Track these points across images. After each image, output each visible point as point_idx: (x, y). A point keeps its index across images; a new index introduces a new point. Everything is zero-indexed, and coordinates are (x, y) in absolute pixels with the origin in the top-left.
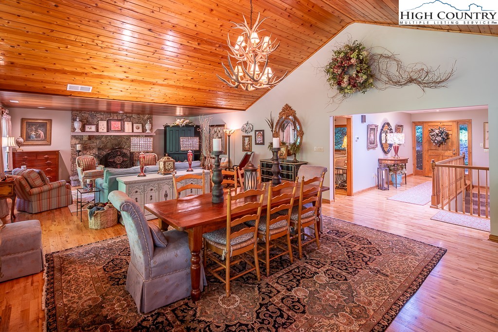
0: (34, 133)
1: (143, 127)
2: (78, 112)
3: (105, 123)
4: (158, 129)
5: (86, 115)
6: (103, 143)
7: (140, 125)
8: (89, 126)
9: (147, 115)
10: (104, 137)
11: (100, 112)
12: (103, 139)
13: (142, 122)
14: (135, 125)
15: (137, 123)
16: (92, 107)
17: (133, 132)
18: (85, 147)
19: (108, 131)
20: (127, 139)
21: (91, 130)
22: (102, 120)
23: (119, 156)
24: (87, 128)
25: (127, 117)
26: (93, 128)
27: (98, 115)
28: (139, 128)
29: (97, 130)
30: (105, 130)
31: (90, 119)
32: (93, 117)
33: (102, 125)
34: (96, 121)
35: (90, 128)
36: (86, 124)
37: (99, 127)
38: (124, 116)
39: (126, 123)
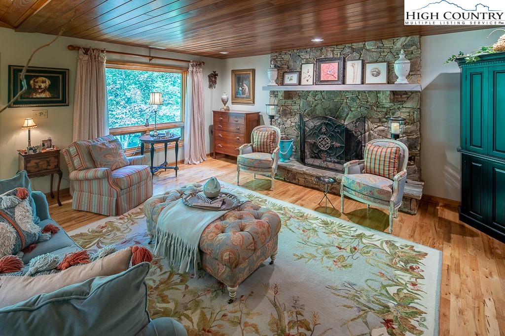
0: (240, 88)
1: (390, 70)
2: (278, 54)
3: (311, 68)
4: (441, 74)
5: (287, 57)
6: (309, 104)
7: (383, 67)
8: (290, 76)
9: (403, 39)
10: (310, 94)
11: (305, 48)
12: (310, 98)
13: (389, 57)
14: (369, 67)
15: (376, 62)
17: (363, 83)
18: (285, 110)
19: (315, 84)
20: (352, 99)
21: (291, 82)
23: (325, 134)
24: (287, 79)
25: (353, 50)
26: (295, 78)
27: (303, 55)
28: (378, 74)
29: (300, 83)
30: (311, 81)
31: (292, 63)
32: (295, 58)
33: (306, 72)
34: (300, 66)
35: (291, 79)
36: (286, 72)
37: (303, 76)
38: (347, 50)
39: (349, 64)
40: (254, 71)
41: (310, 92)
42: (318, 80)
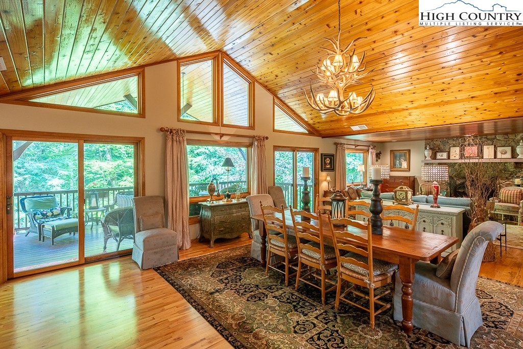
0: (398, 162)
1: (513, 151)
2: (430, 141)
3: (457, 149)
5: (438, 143)
6: (456, 170)
7: (508, 149)
8: (441, 154)
9: (521, 134)
10: (457, 165)
11: (452, 138)
12: (457, 167)
13: (513, 144)
14: (499, 149)
15: (504, 146)
16: (445, 134)
17: (495, 158)
19: (461, 158)
21: (442, 158)
22: (454, 146)
24: (439, 156)
25: (488, 139)
26: (445, 155)
27: (451, 142)
28: (506, 153)
29: (449, 158)
30: (458, 157)
31: (442, 146)
32: (444, 143)
33: (454, 151)
34: (448, 148)
35: (442, 156)
36: (438, 152)
37: (451, 154)
38: (484, 139)
39: (485, 148)
40: (409, 151)
41: (456, 163)
42: (462, 156)
